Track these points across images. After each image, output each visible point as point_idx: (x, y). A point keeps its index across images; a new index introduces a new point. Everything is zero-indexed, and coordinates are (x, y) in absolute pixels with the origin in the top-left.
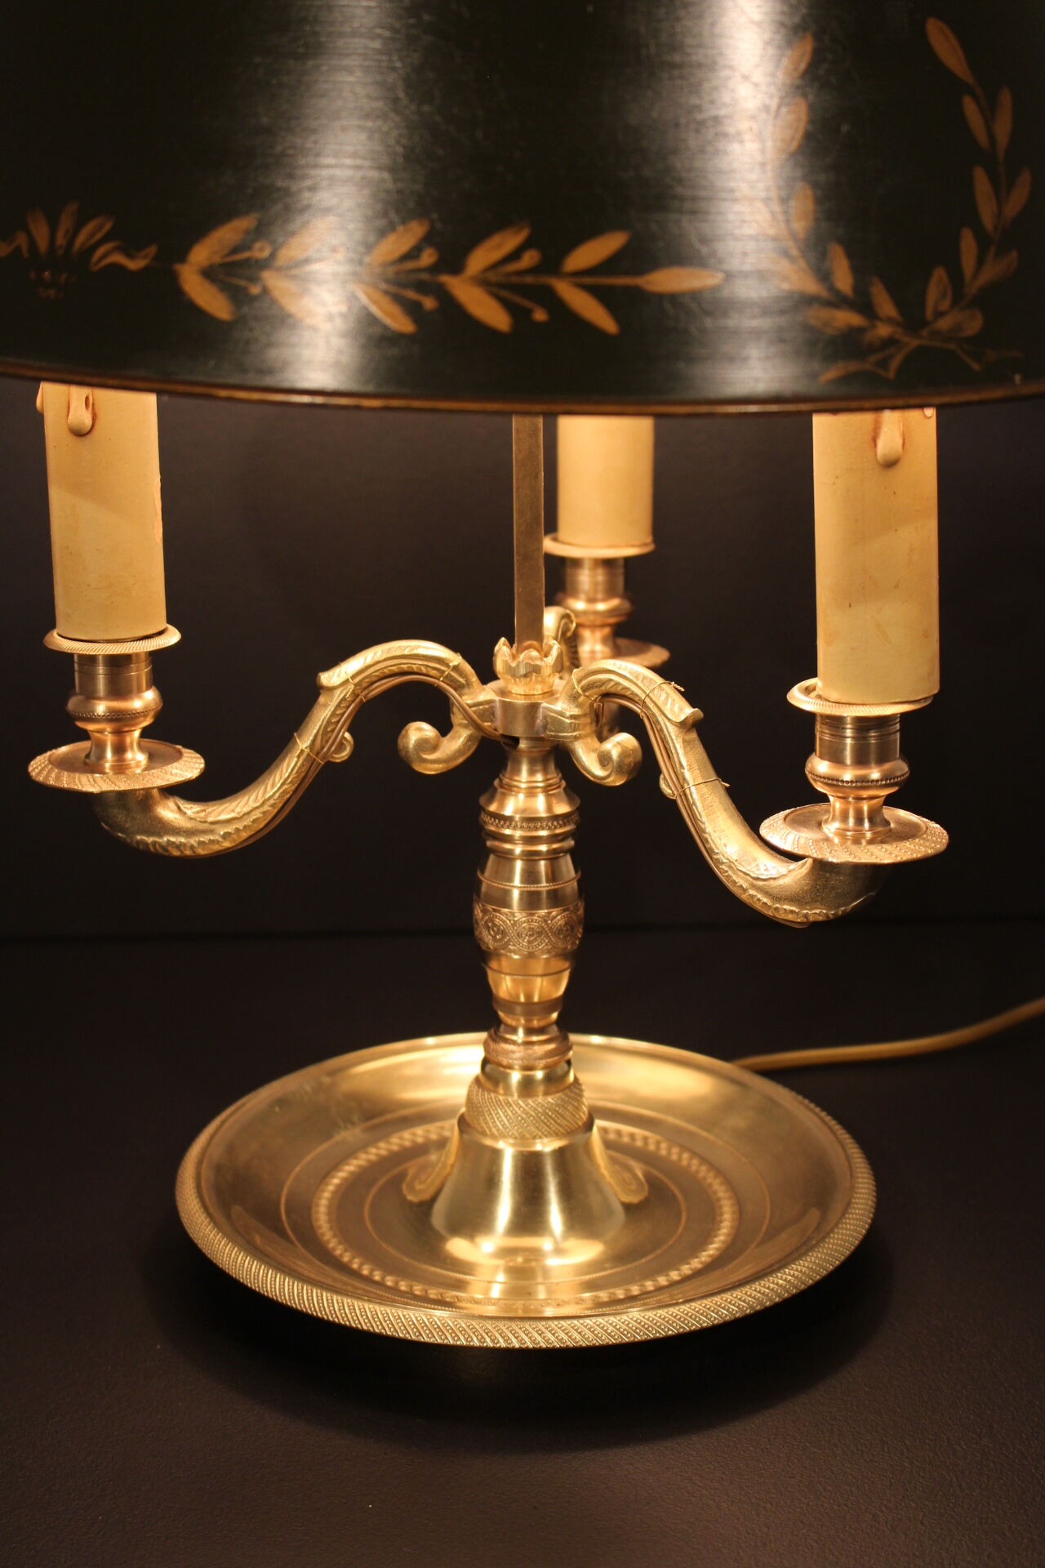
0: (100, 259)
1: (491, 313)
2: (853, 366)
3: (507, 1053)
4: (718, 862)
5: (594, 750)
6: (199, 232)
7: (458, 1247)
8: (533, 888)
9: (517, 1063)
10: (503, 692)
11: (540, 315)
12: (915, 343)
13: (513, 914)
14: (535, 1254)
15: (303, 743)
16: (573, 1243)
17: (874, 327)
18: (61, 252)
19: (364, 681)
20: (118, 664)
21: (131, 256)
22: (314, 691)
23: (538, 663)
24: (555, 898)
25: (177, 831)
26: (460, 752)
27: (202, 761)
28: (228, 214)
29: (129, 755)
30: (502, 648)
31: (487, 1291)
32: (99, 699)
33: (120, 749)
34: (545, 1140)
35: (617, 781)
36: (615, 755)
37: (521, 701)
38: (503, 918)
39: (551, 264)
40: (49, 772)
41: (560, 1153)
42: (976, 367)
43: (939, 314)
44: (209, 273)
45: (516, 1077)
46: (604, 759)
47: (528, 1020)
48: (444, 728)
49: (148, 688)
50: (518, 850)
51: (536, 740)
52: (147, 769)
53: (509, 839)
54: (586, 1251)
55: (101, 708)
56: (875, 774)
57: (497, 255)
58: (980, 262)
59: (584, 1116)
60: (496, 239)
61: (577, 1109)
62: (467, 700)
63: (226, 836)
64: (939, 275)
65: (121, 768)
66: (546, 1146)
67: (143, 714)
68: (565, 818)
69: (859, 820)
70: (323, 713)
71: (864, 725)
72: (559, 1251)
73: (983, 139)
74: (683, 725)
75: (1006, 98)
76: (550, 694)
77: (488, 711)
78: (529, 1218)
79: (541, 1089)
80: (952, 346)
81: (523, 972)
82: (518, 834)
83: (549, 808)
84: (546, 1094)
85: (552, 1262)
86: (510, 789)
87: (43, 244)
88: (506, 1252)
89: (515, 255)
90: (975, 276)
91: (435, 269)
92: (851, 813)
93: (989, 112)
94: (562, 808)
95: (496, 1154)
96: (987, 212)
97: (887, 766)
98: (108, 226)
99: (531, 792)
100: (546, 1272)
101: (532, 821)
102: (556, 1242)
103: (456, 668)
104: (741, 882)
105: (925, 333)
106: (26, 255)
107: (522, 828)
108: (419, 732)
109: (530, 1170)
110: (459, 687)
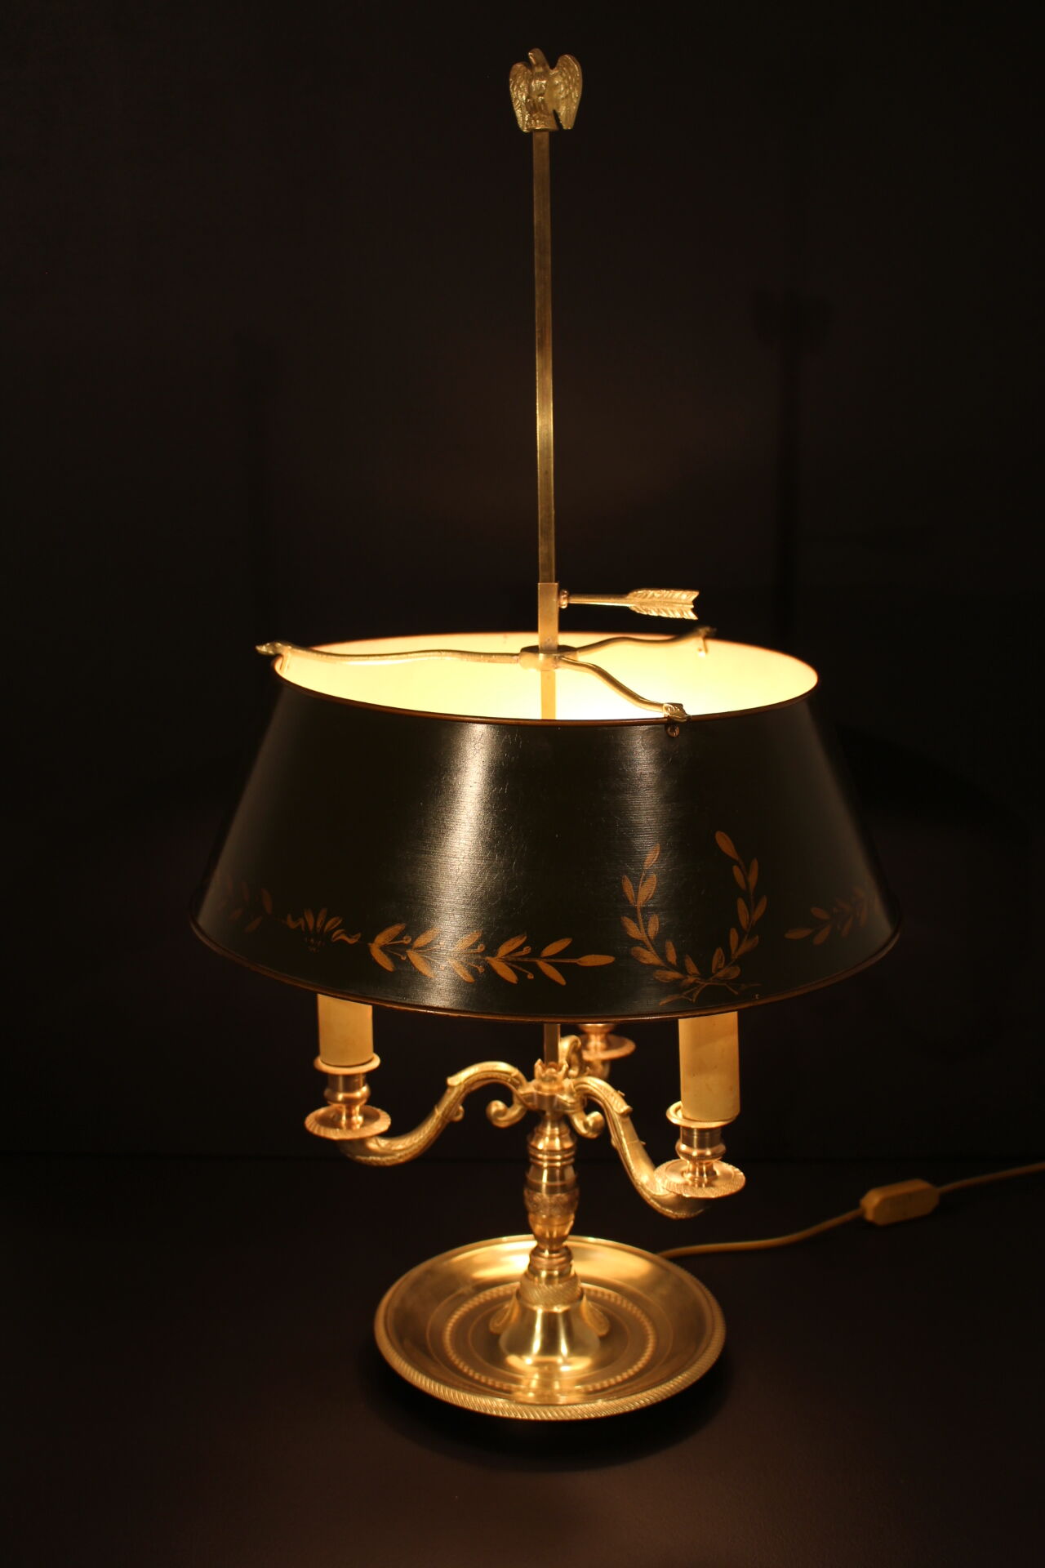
0: (335, 937)
1: (509, 976)
2: (676, 997)
3: (539, 1262)
4: (637, 1184)
5: (582, 1119)
6: (380, 929)
7: (513, 1360)
8: (553, 1184)
9: (544, 1267)
10: (539, 1088)
11: (530, 976)
12: (706, 984)
13: (542, 1196)
14: (554, 1365)
15: (438, 1112)
16: (573, 1359)
17: (687, 978)
18: (318, 931)
19: (469, 1083)
20: (348, 1078)
21: (349, 937)
22: (444, 1087)
23: (555, 1075)
24: (564, 1189)
25: (375, 1153)
26: (517, 1116)
27: (389, 1119)
28: (393, 923)
29: (354, 1119)
30: (538, 1064)
31: (529, 1384)
32: (340, 1092)
33: (349, 1116)
34: (559, 1306)
35: (595, 1136)
36: (591, 1123)
37: (547, 1094)
38: (537, 1197)
39: (536, 953)
40: (315, 1127)
41: (566, 1314)
42: (736, 993)
43: (719, 970)
44: (384, 948)
45: (544, 1274)
46: (586, 1125)
47: (551, 1246)
48: (509, 1103)
49: (364, 1085)
50: (545, 1164)
51: (554, 1112)
52: (363, 1125)
53: (542, 1160)
54: (581, 1364)
55: (340, 1097)
56: (708, 1153)
57: (512, 948)
58: (740, 942)
59: (578, 1293)
60: (512, 941)
61: (575, 1290)
62: (521, 1092)
63: (400, 1157)
64: (719, 951)
65: (350, 1125)
66: (558, 1309)
67: (361, 1099)
68: (569, 1150)
69: (701, 1173)
70: (449, 1098)
71: (702, 1131)
72: (566, 1363)
73: (742, 885)
74: (623, 1115)
75: (755, 864)
76: (562, 1090)
77: (530, 1097)
78: (550, 1346)
79: (557, 1280)
80: (725, 984)
81: (548, 1222)
82: (545, 1157)
83: (561, 1145)
84: (559, 1282)
85: (564, 1369)
86: (542, 1135)
87: (311, 926)
88: (538, 1364)
89: (520, 948)
90: (737, 950)
91: (483, 954)
92: (697, 1169)
93: (746, 871)
94: (568, 1145)
95: (534, 1313)
96: (744, 919)
97: (715, 1148)
98: (340, 922)
99: (552, 1137)
100: (559, 1374)
101: (552, 1152)
102: (564, 1358)
103: (516, 1077)
104: (649, 1197)
105: (711, 979)
106: (303, 929)
107: (547, 1154)
108: (497, 1106)
109: (550, 1322)
110: (517, 1086)
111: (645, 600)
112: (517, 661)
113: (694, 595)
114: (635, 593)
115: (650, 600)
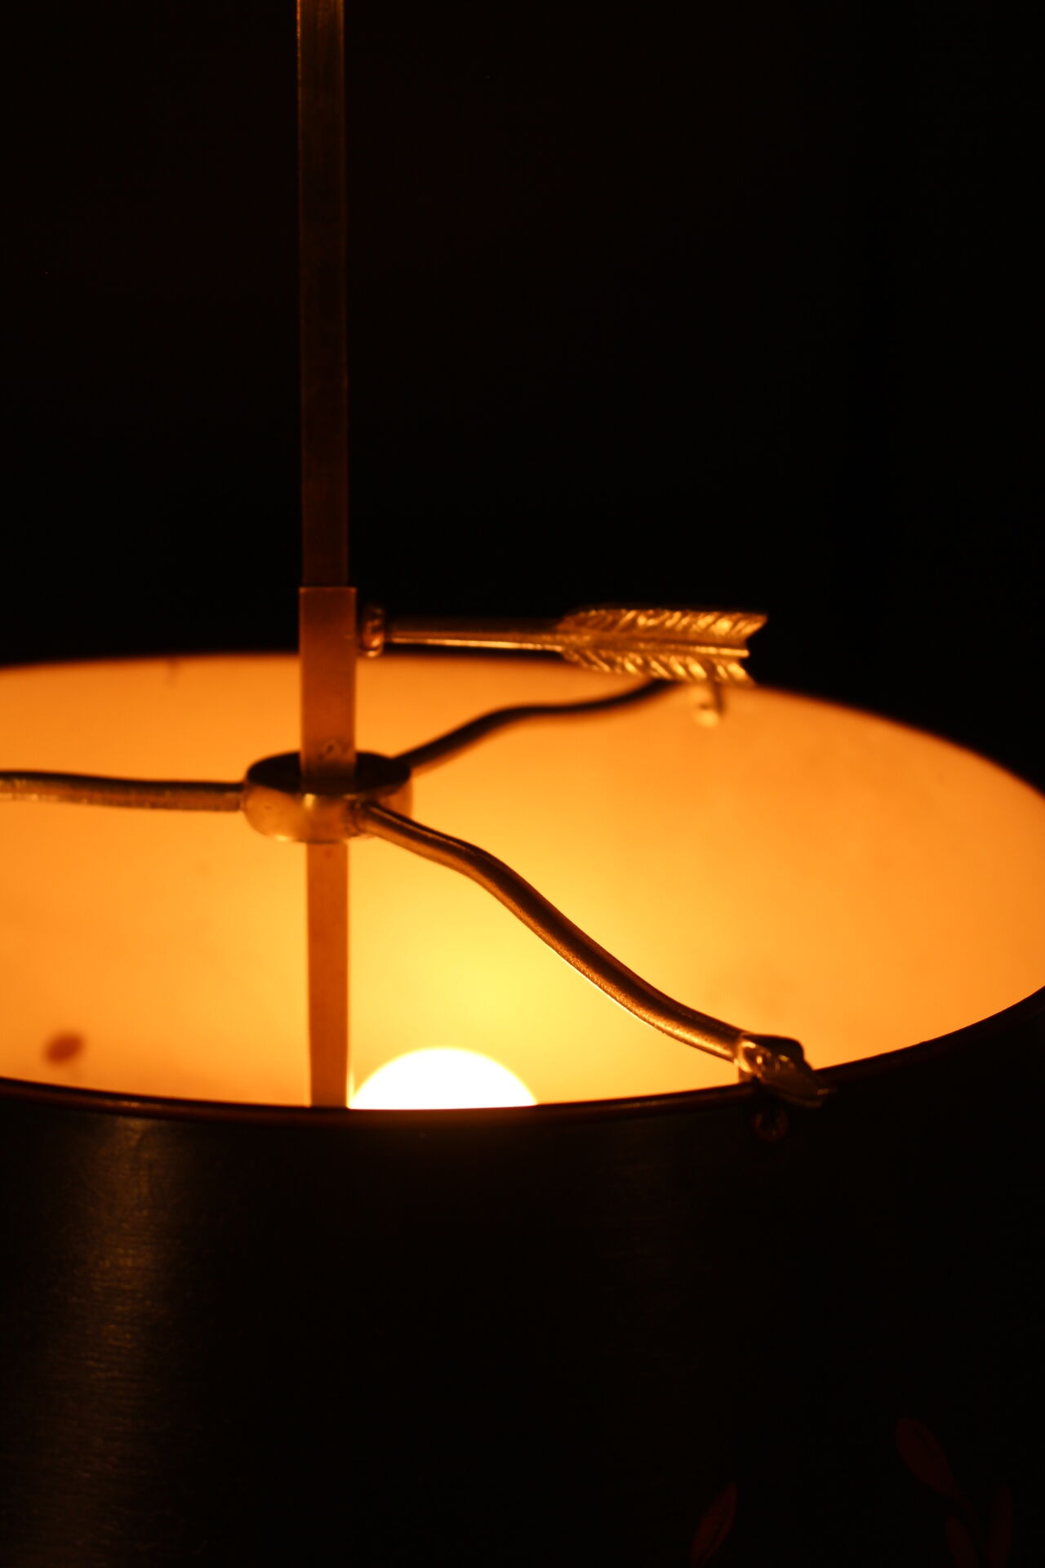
111: (608, 636)
112: (235, 807)
113: (749, 627)
114: (582, 615)
115: (624, 635)
